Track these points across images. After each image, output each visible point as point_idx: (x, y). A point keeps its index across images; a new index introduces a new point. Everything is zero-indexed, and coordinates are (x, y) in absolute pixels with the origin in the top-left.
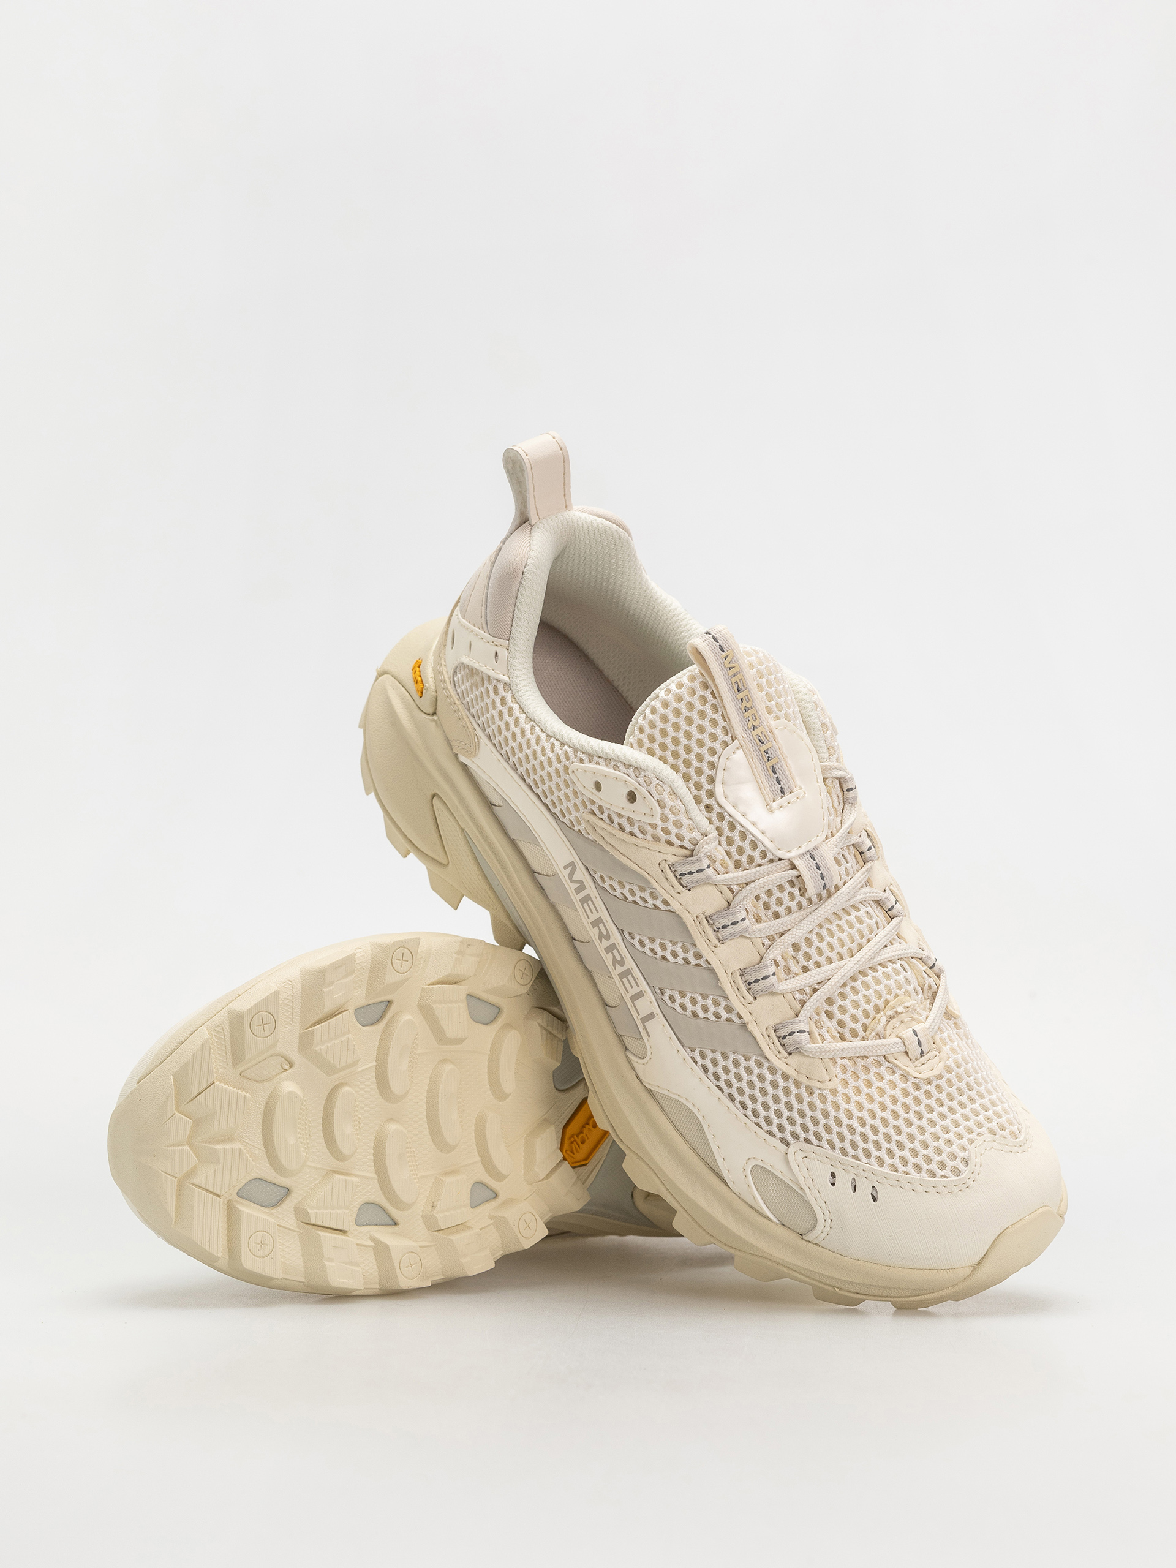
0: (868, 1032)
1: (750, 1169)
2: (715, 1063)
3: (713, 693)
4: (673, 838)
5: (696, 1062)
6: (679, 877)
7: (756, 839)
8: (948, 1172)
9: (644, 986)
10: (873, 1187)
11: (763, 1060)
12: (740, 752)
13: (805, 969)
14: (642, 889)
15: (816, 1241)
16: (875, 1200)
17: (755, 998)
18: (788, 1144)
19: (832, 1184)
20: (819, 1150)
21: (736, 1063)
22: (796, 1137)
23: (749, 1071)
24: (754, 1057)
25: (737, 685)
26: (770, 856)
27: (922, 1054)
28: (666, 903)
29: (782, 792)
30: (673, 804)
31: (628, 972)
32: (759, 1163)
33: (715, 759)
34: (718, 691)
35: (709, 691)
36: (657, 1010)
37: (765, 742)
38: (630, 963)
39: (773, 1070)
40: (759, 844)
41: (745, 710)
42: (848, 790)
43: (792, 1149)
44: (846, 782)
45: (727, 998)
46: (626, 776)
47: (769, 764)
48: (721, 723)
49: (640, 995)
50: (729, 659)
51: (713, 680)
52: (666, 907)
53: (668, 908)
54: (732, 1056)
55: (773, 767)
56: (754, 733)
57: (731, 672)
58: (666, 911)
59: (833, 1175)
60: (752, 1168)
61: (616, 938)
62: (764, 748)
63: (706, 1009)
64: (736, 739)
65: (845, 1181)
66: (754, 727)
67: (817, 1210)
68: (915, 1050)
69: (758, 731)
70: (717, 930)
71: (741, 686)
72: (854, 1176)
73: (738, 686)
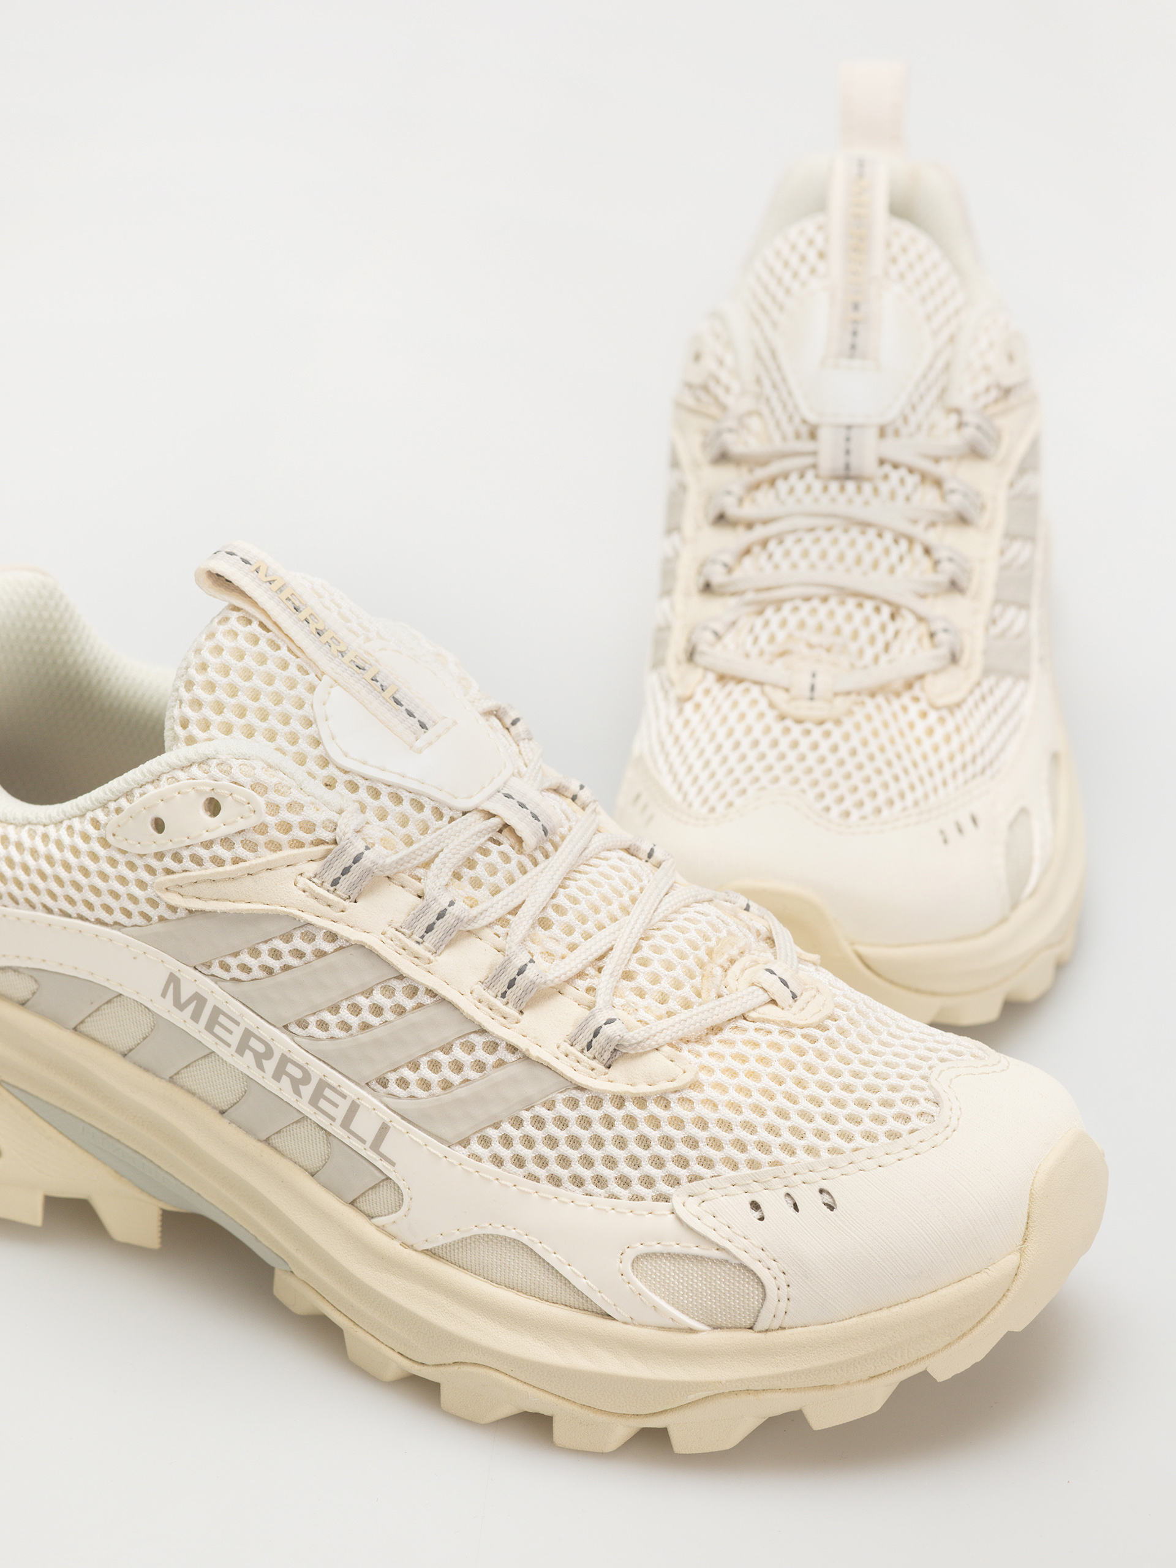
0: (703, 995)
1: (630, 1268)
2: (507, 1141)
3: (262, 625)
4: (298, 834)
5: (479, 1159)
6: (332, 889)
7: (417, 794)
8: (916, 1122)
9: (353, 1091)
10: (821, 1191)
11: (575, 1094)
12: (337, 691)
13: (572, 947)
14: (287, 938)
15: (776, 1325)
16: (831, 1208)
17: (521, 1012)
18: (667, 1199)
19: (760, 1219)
20: (718, 1180)
21: (539, 1122)
22: (674, 1181)
23: (562, 1123)
24: (560, 1097)
25: (290, 602)
26: (447, 814)
27: (794, 997)
28: (332, 937)
29: (423, 726)
30: (275, 780)
31: (322, 1085)
32: (642, 1249)
33: (306, 710)
34: (269, 617)
35: (255, 625)
36: (388, 1116)
37: (366, 668)
38: (318, 1069)
39: (596, 1101)
40: (424, 800)
41: (318, 633)
42: (514, 723)
43: (677, 1202)
44: (505, 713)
45: (483, 1031)
46: (191, 781)
47: (387, 694)
48: (293, 662)
49: (354, 1108)
50: (262, 571)
51: (255, 604)
52: (333, 944)
53: (338, 944)
54: (526, 1115)
55: (393, 697)
56: (346, 659)
57: (275, 586)
58: (336, 950)
59: (755, 1206)
60: (633, 1266)
61: (283, 1043)
62: (369, 675)
63: (458, 1067)
64: (323, 673)
65: (774, 1203)
66: (342, 654)
67: (758, 1269)
68: (782, 994)
69: (350, 656)
70: (420, 940)
71: (297, 604)
72: (787, 1190)
73: (293, 603)
